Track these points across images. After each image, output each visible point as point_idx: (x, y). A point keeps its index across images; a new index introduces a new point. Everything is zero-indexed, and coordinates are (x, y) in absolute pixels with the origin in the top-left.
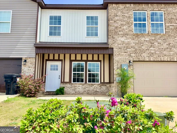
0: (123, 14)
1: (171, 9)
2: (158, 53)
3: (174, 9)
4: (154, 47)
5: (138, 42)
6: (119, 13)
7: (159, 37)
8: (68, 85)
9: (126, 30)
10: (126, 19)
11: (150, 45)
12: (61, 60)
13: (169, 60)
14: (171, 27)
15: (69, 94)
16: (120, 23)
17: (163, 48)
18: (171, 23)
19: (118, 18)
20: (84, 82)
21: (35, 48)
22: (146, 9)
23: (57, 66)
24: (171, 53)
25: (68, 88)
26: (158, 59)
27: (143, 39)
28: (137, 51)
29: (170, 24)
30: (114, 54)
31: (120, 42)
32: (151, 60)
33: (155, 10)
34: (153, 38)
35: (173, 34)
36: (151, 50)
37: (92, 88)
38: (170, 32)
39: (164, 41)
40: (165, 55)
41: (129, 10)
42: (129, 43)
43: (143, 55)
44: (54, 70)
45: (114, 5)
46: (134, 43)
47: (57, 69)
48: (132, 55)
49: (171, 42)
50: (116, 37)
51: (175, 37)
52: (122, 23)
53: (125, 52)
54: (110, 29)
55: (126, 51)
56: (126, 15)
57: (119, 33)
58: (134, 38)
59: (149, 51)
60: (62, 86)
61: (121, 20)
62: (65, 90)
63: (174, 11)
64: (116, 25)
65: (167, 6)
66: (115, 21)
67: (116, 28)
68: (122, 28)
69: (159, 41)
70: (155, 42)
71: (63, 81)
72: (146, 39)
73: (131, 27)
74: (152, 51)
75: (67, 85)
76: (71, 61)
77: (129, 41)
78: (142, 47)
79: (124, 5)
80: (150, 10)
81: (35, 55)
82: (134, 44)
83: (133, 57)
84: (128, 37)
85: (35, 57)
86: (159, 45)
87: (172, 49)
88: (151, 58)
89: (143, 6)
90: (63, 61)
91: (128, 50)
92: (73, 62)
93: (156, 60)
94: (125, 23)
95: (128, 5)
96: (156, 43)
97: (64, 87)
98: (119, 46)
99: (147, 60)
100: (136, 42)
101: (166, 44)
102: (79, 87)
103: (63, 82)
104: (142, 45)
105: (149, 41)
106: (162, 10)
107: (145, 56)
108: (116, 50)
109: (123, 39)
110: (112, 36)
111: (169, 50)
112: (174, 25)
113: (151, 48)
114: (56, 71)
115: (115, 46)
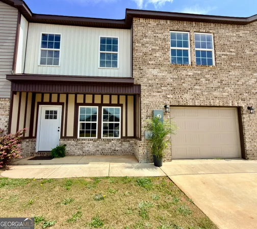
0: (155, 35)
1: (224, 30)
2: (206, 93)
3: (227, 31)
4: (200, 86)
5: (177, 77)
6: (150, 32)
7: (207, 71)
8: (72, 142)
9: (160, 59)
10: (160, 42)
11: (195, 82)
12: (62, 104)
13: (221, 105)
14: (223, 57)
15: (74, 155)
16: (150, 47)
17: (212, 86)
18: (224, 51)
19: (148, 40)
20: (97, 137)
21: (10, 83)
22: (189, 29)
23: (56, 112)
24: (224, 94)
25: (71, 146)
26: (206, 103)
27: (184, 73)
28: (177, 90)
29: (222, 53)
30: (142, 94)
31: (151, 77)
32: (197, 104)
33: (201, 31)
34: (199, 72)
35: (226, 67)
36: (197, 89)
37: (108, 146)
38: (223, 63)
39: (214, 76)
40: (216, 98)
41: (164, 28)
42: (163, 78)
43: (184, 96)
44: (51, 118)
45: (142, 20)
46: (171, 78)
47: (55, 118)
48: (168, 96)
49: (223, 79)
50: (144, 68)
51: (229, 72)
52: (154, 47)
53: (159, 92)
54: (135, 56)
55: (160, 90)
56: (160, 35)
57: (150, 62)
58: (172, 70)
59: (194, 91)
60: (63, 142)
61: (152, 43)
62: (67, 149)
63: (227, 34)
64: (144, 50)
65: (218, 26)
66: (143, 45)
67: (145, 54)
68: (154, 55)
69: (207, 76)
70: (202, 78)
71: (63, 135)
72: (189, 74)
73: (167, 54)
74: (198, 91)
75: (69, 142)
76: (77, 105)
77: (164, 74)
78: (184, 85)
79: (157, 21)
80: (195, 30)
81: (9, 94)
82: (172, 80)
83: (170, 99)
84: (162, 68)
85: (9, 97)
86: (207, 82)
87: (225, 89)
88: (196, 101)
89: (185, 24)
90: (65, 105)
91: (163, 88)
92: (80, 107)
93: (202, 104)
94: (158, 48)
95: (162, 22)
96: (203, 80)
97: (65, 145)
98: (150, 82)
99: (191, 104)
100: (174, 77)
101: (217, 80)
102: (89, 145)
103: (64, 137)
104: (183, 81)
105: (194, 77)
106: (211, 31)
107: (187, 98)
108: (145, 88)
109: (155, 72)
110: (138, 66)
111: (221, 90)
112: (228, 53)
113: (195, 87)
114: (53, 120)
115: (143, 82)
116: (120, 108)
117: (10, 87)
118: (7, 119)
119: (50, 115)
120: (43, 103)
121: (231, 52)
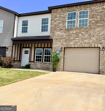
0: (60, 16)
1: (94, 7)
2: (81, 41)
3: (96, 7)
4: (78, 38)
5: (68, 34)
6: (58, 15)
7: (83, 30)
8: (32, 63)
9: (61, 27)
10: (62, 19)
11: (76, 36)
13: (88, 46)
14: (92, 21)
15: (33, 69)
17: (85, 37)
18: (93, 18)
19: (57, 19)
22: (76, 10)
24: (90, 41)
26: (80, 46)
27: (71, 32)
28: (67, 41)
29: (92, 19)
30: (53, 43)
31: (57, 35)
32: (76, 47)
33: (82, 9)
34: (79, 31)
35: (94, 27)
38: (92, 25)
39: (86, 32)
40: (86, 43)
41: (64, 12)
42: (62, 36)
43: (71, 43)
45: (55, 10)
46: (65, 35)
47: (28, 53)
48: (63, 43)
49: (91, 33)
50: (55, 31)
51: (95, 29)
52: (59, 22)
53: (60, 42)
55: (60, 41)
56: (62, 16)
57: (57, 29)
58: (66, 31)
59: (75, 40)
60: (30, 63)
61: (59, 20)
62: (31, 66)
63: (96, 9)
64: (55, 23)
65: (91, 5)
66: (55, 21)
67: (55, 25)
68: (59, 25)
69: (82, 33)
70: (80, 34)
72: (74, 32)
73: (65, 24)
74: (77, 40)
76: (35, 48)
77: (62, 34)
78: (71, 38)
79: (61, 9)
80: (79, 10)
82: (66, 36)
83: (64, 45)
84: (62, 31)
85: (12, 46)
86: (82, 35)
87: (92, 38)
88: (76, 45)
89: (74, 8)
90: (31, 48)
91: (61, 40)
93: (79, 47)
94: (61, 22)
95: (64, 9)
96: (80, 35)
97: (30, 64)
98: (56, 37)
99: (73, 47)
100: (67, 34)
101: (88, 34)
102: (38, 65)
103: (30, 61)
104: (70, 36)
105: (76, 34)
106: (87, 9)
107: (72, 44)
108: (54, 40)
109: (59, 33)
110: (52, 31)
111: (89, 39)
112: (95, 19)
113: (76, 39)
114: (27, 54)
115: (54, 38)
116: (51, 49)
117: (12, 42)
118: (11, 53)
119: (26, 52)
120: (24, 48)
121: (98, 18)
